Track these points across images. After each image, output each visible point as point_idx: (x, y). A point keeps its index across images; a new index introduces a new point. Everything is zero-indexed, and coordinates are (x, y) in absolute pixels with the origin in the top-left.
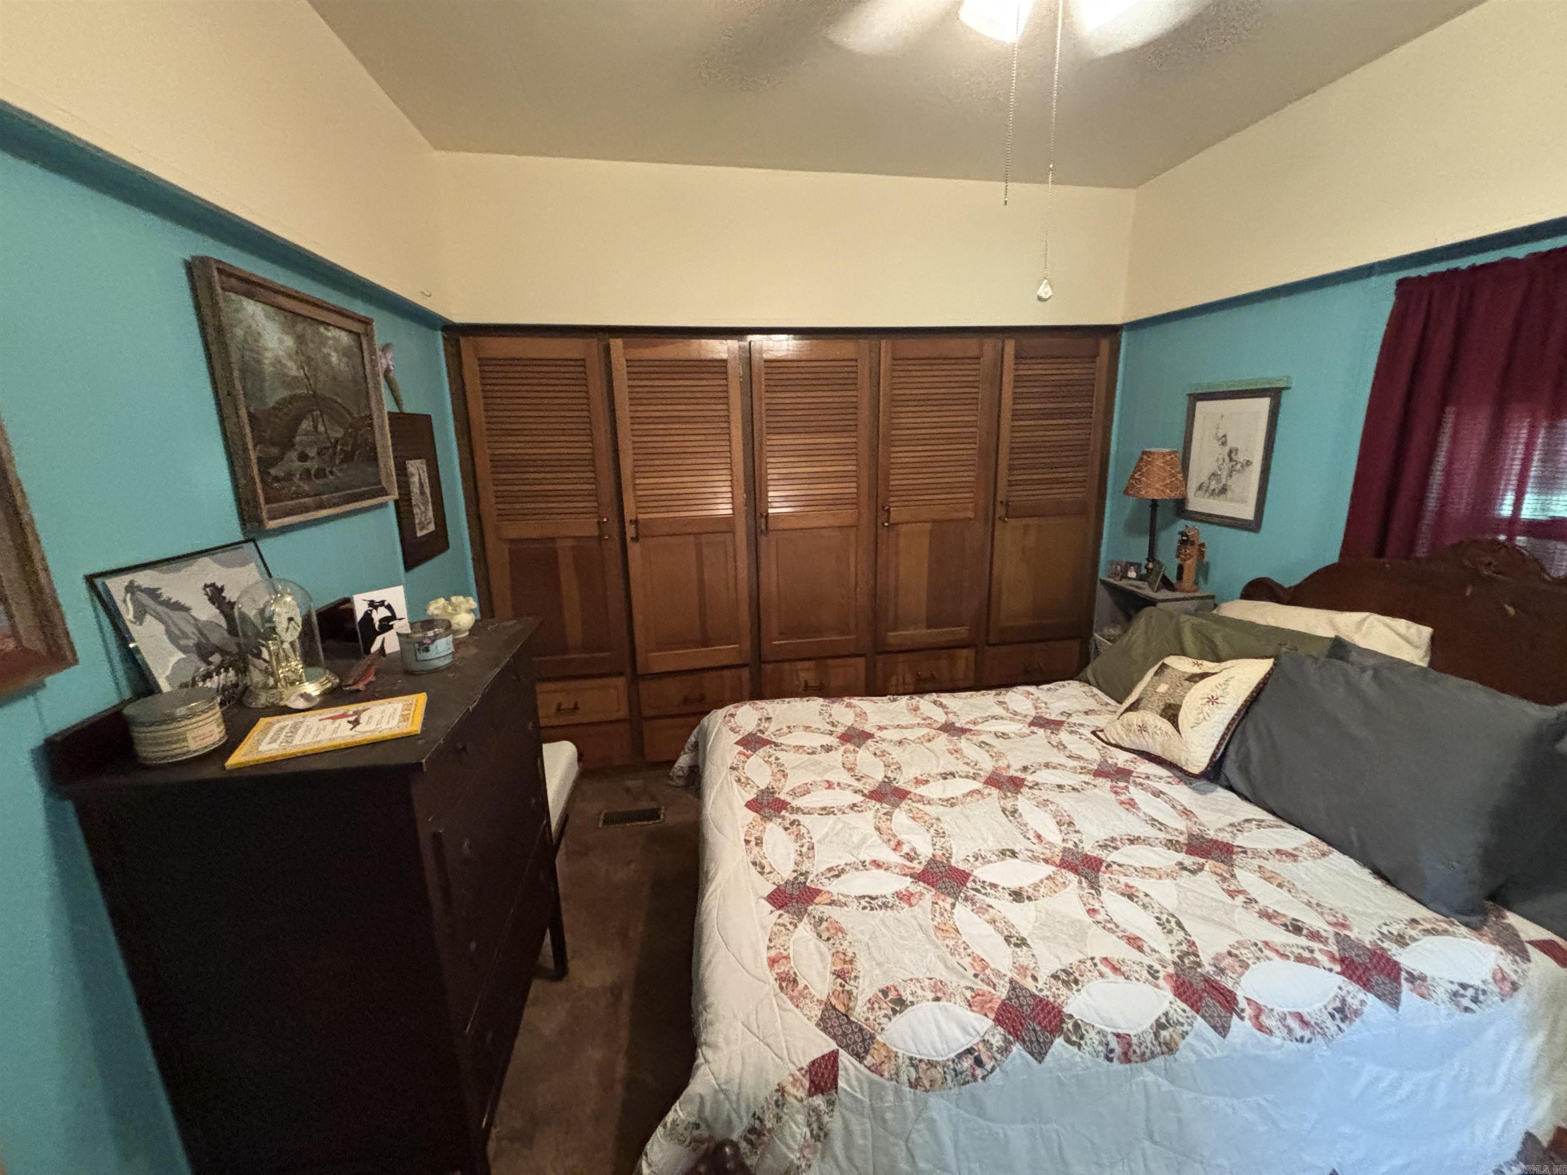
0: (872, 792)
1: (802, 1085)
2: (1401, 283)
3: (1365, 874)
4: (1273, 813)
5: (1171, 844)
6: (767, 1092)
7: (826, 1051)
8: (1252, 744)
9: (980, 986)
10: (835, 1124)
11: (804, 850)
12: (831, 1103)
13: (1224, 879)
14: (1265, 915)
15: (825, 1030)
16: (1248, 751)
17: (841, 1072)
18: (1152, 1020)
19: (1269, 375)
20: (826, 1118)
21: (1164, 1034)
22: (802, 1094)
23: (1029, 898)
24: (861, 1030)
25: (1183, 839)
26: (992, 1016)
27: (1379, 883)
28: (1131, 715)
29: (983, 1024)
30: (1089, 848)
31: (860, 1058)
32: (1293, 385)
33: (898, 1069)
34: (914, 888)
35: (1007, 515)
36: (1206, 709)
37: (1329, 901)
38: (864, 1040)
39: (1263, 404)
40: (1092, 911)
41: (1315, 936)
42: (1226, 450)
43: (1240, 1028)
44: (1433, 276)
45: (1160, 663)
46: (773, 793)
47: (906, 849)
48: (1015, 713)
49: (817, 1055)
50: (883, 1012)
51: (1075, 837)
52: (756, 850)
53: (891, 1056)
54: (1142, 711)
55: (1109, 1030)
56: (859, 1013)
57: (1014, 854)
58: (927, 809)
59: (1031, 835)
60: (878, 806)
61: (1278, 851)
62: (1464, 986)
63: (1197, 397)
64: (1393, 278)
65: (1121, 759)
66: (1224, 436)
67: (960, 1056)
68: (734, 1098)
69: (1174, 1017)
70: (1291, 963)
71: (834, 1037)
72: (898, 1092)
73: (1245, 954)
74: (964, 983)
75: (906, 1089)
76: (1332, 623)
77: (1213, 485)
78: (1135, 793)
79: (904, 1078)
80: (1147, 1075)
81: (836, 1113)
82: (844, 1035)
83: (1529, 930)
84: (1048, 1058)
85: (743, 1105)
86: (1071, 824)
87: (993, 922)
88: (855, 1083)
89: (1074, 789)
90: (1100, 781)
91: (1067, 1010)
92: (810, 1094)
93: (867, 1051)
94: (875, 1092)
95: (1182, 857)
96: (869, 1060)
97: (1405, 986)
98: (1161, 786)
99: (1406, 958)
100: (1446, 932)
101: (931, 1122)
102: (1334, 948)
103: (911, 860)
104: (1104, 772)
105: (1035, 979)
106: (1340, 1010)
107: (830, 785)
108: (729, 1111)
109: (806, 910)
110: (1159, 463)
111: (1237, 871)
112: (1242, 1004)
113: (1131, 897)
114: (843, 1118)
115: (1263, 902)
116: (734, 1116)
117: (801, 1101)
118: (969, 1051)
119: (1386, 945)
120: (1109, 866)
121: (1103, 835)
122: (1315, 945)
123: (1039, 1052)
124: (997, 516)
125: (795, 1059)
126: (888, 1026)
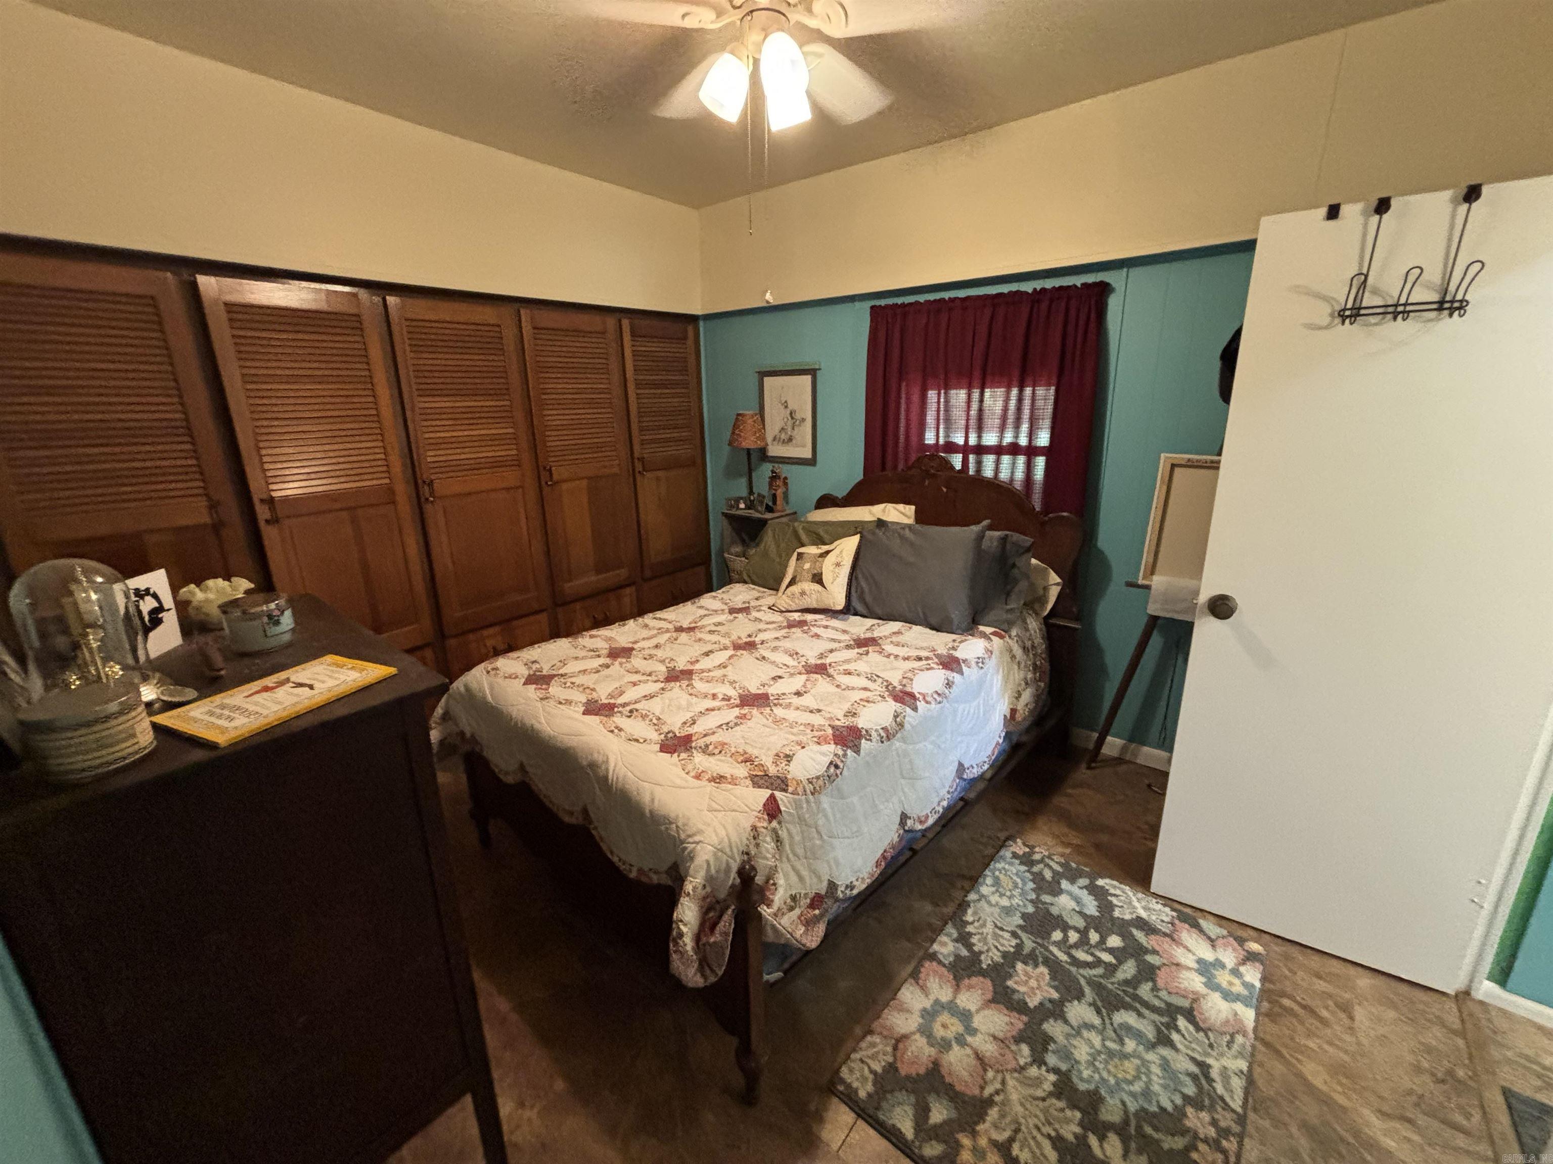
0: (666, 678)
1: (764, 819)
2: (872, 308)
3: (928, 631)
4: (880, 619)
5: (848, 647)
6: (747, 833)
7: (768, 795)
8: (863, 584)
9: (816, 734)
10: (783, 834)
11: (655, 721)
12: (779, 823)
13: (881, 653)
14: (906, 659)
15: (760, 787)
16: (862, 588)
17: (780, 802)
18: (892, 716)
19: (807, 359)
20: (780, 832)
21: (898, 719)
22: (765, 824)
23: (805, 692)
24: (778, 777)
25: (852, 643)
26: (832, 742)
27: (934, 632)
28: (791, 589)
29: (831, 748)
30: (813, 661)
31: (785, 791)
32: (822, 367)
33: (804, 787)
34: (743, 712)
35: (644, 470)
36: (837, 570)
37: (925, 645)
38: (783, 781)
39: (808, 379)
40: (838, 686)
41: (927, 658)
42: (788, 412)
43: (921, 705)
44: (887, 306)
45: (796, 554)
46: (596, 701)
47: (720, 696)
48: (716, 611)
49: (764, 800)
50: (783, 765)
51: (804, 659)
52: (622, 734)
53: (799, 783)
54: (799, 584)
55: (879, 728)
56: (772, 770)
57: (780, 677)
58: (711, 674)
59: (781, 666)
60: (678, 684)
61: (894, 633)
62: (979, 658)
63: (763, 374)
64: (868, 305)
65: (796, 616)
66: (786, 402)
67: (828, 767)
68: (728, 850)
69: (899, 711)
70: (926, 672)
71: (767, 788)
72: (808, 802)
73: (910, 675)
74: (809, 736)
75: (811, 797)
76: (870, 512)
77: (783, 436)
78: (815, 630)
79: (808, 792)
80: (897, 744)
81: (784, 828)
82: (772, 784)
83: (988, 630)
84: (862, 751)
85: (735, 850)
86: (797, 653)
87: (798, 708)
88: (788, 805)
89: (785, 637)
90: (793, 630)
91: (860, 727)
92: (770, 822)
93: (787, 786)
94: (798, 806)
95: (857, 650)
96: (790, 789)
97: (963, 665)
98: (824, 623)
99: (958, 654)
100: (966, 640)
101: (824, 810)
102: (936, 660)
103: (729, 700)
104: (791, 625)
105: (839, 720)
106: (947, 684)
107: (635, 684)
108: (727, 861)
109: (691, 747)
110: (750, 421)
111: (883, 647)
112: (918, 695)
113: (850, 674)
114: (788, 830)
115: (901, 654)
116: (731, 861)
117: (766, 828)
118: (831, 763)
119: (951, 652)
120: (830, 665)
121: (816, 653)
122: (930, 662)
123: (857, 750)
124: (637, 470)
125: (753, 808)
126: (790, 769)
